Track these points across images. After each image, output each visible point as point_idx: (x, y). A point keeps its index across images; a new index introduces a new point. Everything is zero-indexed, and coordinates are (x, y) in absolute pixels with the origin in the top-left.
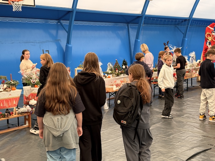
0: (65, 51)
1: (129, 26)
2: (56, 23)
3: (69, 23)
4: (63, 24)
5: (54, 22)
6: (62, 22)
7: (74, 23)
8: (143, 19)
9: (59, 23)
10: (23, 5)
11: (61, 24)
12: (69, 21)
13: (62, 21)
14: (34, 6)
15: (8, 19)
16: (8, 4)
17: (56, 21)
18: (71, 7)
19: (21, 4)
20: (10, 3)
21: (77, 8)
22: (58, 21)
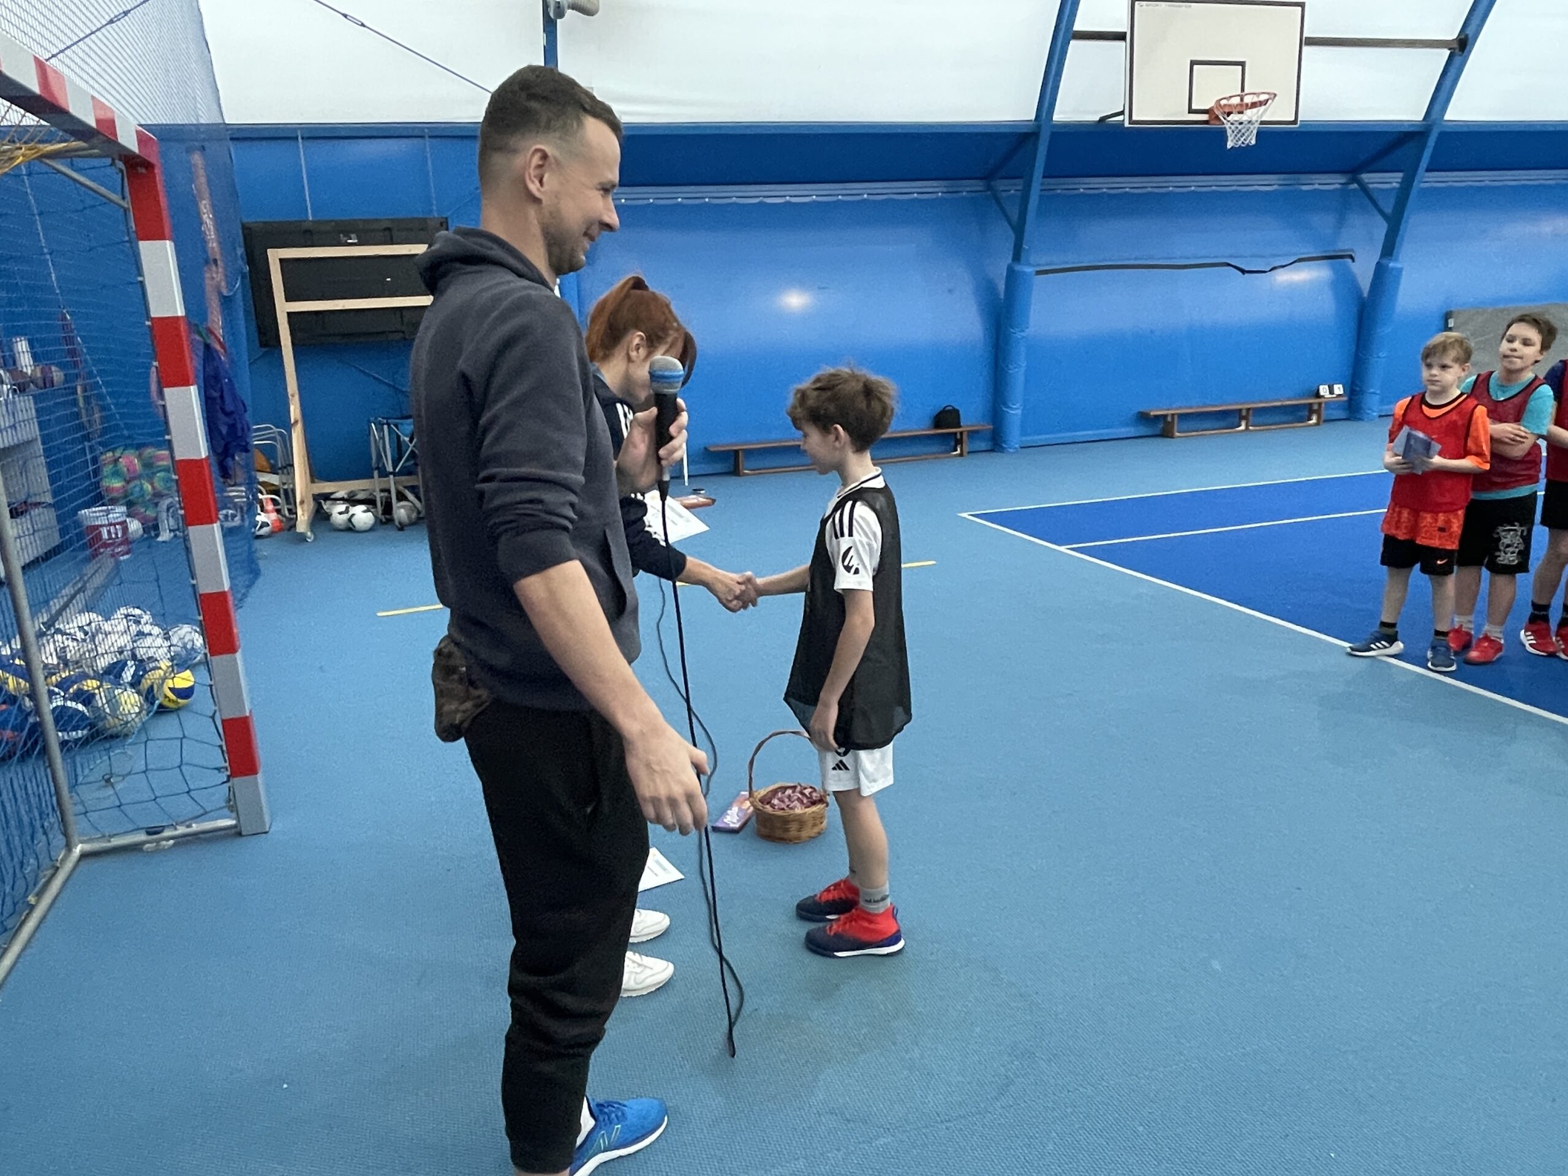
0: (1365, 295)
2: (1338, 186)
3: (1402, 183)
4: (1371, 186)
5: (1333, 182)
6: (1366, 181)
7: (1427, 180)
9: (1355, 186)
10: (1262, 123)
11: (1364, 188)
12: (1401, 175)
13: (1365, 177)
14: (1295, 122)
15: (1194, 184)
16: (1206, 122)
17: (1341, 179)
18: (1421, 118)
19: (1254, 119)
20: (1217, 118)
21: (1447, 117)
22: (1349, 176)
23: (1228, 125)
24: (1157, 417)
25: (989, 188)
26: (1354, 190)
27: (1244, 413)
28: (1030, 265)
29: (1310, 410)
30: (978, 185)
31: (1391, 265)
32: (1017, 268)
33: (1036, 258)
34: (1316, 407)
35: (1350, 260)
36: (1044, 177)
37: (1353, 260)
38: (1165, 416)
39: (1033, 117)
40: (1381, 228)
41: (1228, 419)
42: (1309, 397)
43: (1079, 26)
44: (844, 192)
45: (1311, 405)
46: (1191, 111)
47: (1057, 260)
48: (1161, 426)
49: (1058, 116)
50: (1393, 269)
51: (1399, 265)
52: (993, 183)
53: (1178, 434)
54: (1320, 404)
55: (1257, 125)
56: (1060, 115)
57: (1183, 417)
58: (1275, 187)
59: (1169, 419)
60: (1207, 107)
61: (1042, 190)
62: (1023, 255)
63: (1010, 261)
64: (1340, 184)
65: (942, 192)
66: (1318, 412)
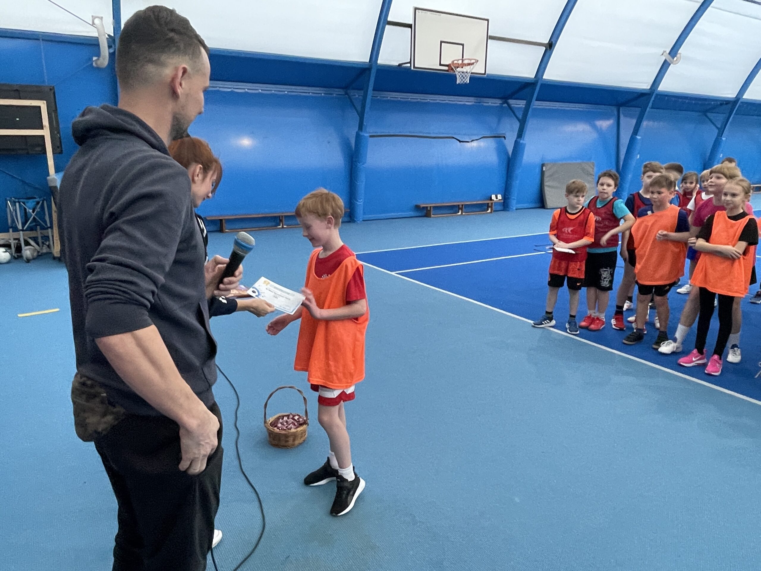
1: (621, 111)
2: (498, 104)
3: (526, 105)
4: (512, 105)
5: (497, 102)
6: (511, 103)
7: (536, 104)
8: (653, 99)
9: (505, 105)
11: (510, 106)
12: (525, 102)
13: (511, 101)
14: (485, 74)
16: (447, 71)
17: (501, 101)
18: (533, 77)
19: (468, 71)
20: (452, 69)
21: (544, 77)
22: (504, 100)
23: (457, 73)
24: (424, 207)
25: (346, 94)
26: (505, 107)
27: (461, 206)
28: (367, 133)
29: (488, 206)
30: (342, 92)
31: (521, 141)
32: (362, 134)
33: (370, 130)
34: (490, 205)
35: (503, 139)
36: (374, 90)
37: (505, 139)
38: (427, 207)
39: (368, 61)
40: (517, 125)
41: (454, 209)
42: (487, 199)
43: (389, 19)
44: (275, 89)
45: (488, 204)
46: (440, 65)
47: (379, 131)
48: (425, 212)
49: (380, 62)
50: (522, 143)
51: (524, 142)
52: (349, 91)
53: (433, 216)
54: (492, 203)
55: (469, 74)
56: (381, 61)
57: (435, 208)
58: (473, 103)
59: (429, 209)
60: (447, 63)
61: (372, 96)
62: (364, 127)
63: (357, 129)
64: (500, 104)
65: (324, 94)
66: (491, 207)
